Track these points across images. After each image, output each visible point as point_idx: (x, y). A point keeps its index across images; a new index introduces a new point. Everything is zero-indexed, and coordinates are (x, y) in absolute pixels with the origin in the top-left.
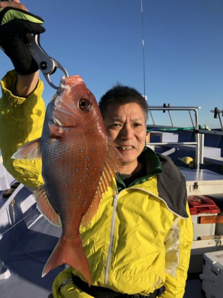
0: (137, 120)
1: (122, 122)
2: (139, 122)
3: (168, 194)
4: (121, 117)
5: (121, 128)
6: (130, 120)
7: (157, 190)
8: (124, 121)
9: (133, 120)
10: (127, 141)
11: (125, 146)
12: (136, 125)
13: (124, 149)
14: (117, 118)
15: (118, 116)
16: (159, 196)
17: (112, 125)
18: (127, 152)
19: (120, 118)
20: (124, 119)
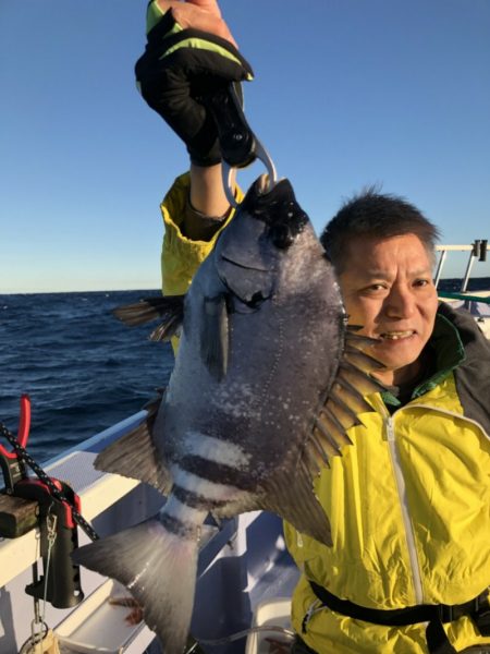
0: (419, 273)
1: (389, 280)
2: (424, 276)
3: (482, 407)
4: (387, 269)
5: (387, 292)
6: (407, 274)
7: (458, 403)
8: (394, 278)
9: (413, 275)
10: (403, 321)
11: (397, 331)
12: (418, 283)
13: (395, 337)
14: (377, 272)
15: (378, 267)
16: (465, 415)
17: (367, 288)
18: (401, 344)
19: (383, 272)
20: (393, 273)
